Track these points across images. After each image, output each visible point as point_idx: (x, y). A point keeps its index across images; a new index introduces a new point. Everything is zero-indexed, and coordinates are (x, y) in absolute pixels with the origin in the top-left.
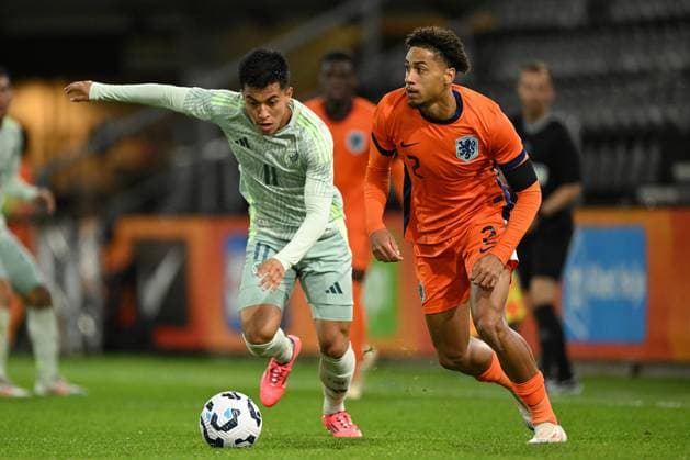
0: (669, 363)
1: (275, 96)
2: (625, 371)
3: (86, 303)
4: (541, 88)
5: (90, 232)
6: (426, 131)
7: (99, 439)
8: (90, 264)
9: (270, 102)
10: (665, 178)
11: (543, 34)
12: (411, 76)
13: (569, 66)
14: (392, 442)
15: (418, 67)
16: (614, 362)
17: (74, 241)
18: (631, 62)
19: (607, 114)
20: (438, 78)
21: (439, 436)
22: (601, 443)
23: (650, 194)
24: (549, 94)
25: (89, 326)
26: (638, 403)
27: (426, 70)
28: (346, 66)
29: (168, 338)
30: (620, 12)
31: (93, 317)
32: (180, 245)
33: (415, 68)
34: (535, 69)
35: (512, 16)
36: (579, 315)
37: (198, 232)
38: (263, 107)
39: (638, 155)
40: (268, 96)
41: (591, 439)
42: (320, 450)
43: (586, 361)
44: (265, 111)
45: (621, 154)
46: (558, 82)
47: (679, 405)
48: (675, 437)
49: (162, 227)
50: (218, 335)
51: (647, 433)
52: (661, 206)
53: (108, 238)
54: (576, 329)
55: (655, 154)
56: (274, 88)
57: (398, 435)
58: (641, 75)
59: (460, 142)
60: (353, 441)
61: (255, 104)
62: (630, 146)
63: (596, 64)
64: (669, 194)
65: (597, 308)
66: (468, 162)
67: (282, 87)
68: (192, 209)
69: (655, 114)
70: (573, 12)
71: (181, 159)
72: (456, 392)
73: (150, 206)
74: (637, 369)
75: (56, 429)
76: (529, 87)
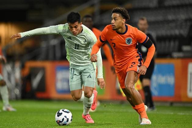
0: (180, 102)
1: (77, 25)
2: (168, 105)
3: (17, 85)
4: (145, 25)
5: (18, 65)
6: (117, 36)
7: (20, 124)
8: (18, 74)
9: (76, 27)
10: (180, 50)
11: (145, 9)
12: (113, 21)
13: (152, 18)
14: (103, 124)
15: (115, 19)
16: (165, 102)
17: (13, 68)
18: (170, 17)
19: (163, 32)
20: (120, 22)
21: (116, 123)
22: (162, 124)
23: (175, 55)
24: (147, 26)
25: (17, 92)
26: (172, 113)
27: (117, 20)
28: (90, 19)
29: (39, 95)
30: (167, 3)
31: (18, 89)
32: (43, 69)
33: (114, 19)
34: (143, 19)
35: (137, 4)
36: (155, 89)
37: (48, 65)
38: (74, 28)
39: (172, 44)
40: (75, 26)
41: (159, 123)
42: (82, 126)
43: (157, 101)
44: (74, 30)
45: (167, 43)
46: (149, 23)
47: (183, 114)
48: (182, 123)
49: (38, 64)
50: (54, 94)
51: (175, 122)
52: (179, 58)
53: (23, 67)
54: (155, 93)
55: (177, 43)
56: (77, 23)
57: (105, 122)
58: (173, 21)
59: (127, 40)
60: (92, 124)
61: (71, 27)
62: (170, 41)
63: (160, 18)
64: (181, 54)
65: (161, 87)
66: (129, 45)
67: (79, 23)
68: (47, 59)
69: (177, 32)
70: (154, 3)
71: (44, 45)
72: (121, 110)
73: (35, 58)
74: (172, 104)
75: (8, 121)
76: (141, 24)
